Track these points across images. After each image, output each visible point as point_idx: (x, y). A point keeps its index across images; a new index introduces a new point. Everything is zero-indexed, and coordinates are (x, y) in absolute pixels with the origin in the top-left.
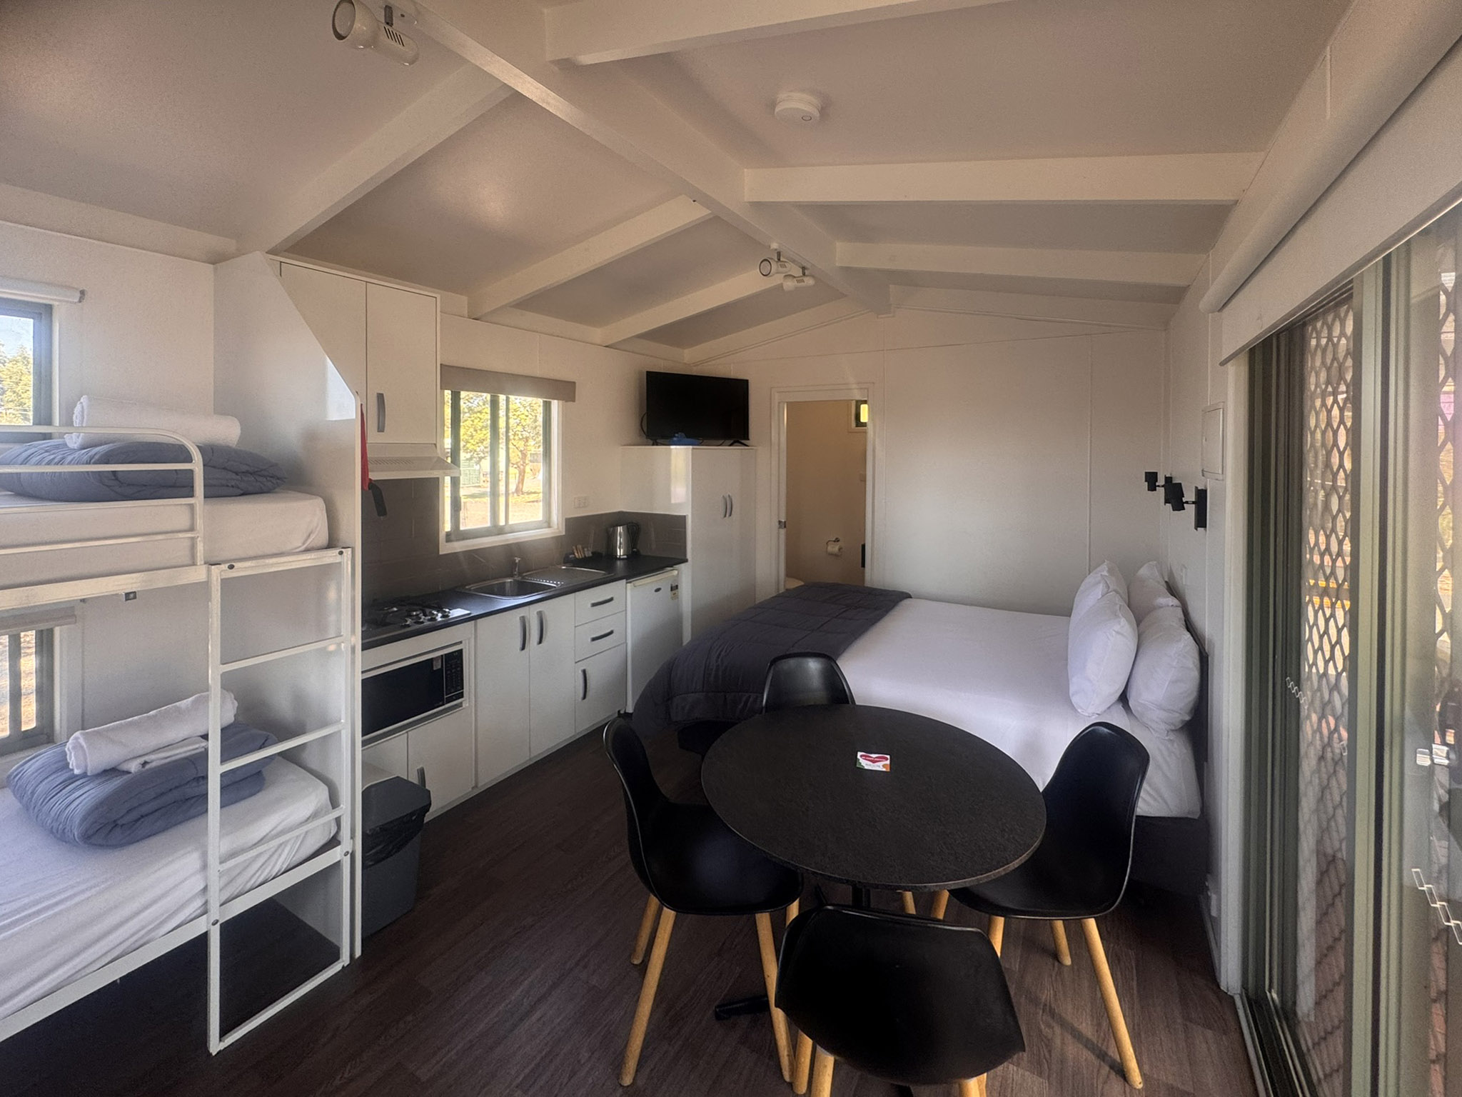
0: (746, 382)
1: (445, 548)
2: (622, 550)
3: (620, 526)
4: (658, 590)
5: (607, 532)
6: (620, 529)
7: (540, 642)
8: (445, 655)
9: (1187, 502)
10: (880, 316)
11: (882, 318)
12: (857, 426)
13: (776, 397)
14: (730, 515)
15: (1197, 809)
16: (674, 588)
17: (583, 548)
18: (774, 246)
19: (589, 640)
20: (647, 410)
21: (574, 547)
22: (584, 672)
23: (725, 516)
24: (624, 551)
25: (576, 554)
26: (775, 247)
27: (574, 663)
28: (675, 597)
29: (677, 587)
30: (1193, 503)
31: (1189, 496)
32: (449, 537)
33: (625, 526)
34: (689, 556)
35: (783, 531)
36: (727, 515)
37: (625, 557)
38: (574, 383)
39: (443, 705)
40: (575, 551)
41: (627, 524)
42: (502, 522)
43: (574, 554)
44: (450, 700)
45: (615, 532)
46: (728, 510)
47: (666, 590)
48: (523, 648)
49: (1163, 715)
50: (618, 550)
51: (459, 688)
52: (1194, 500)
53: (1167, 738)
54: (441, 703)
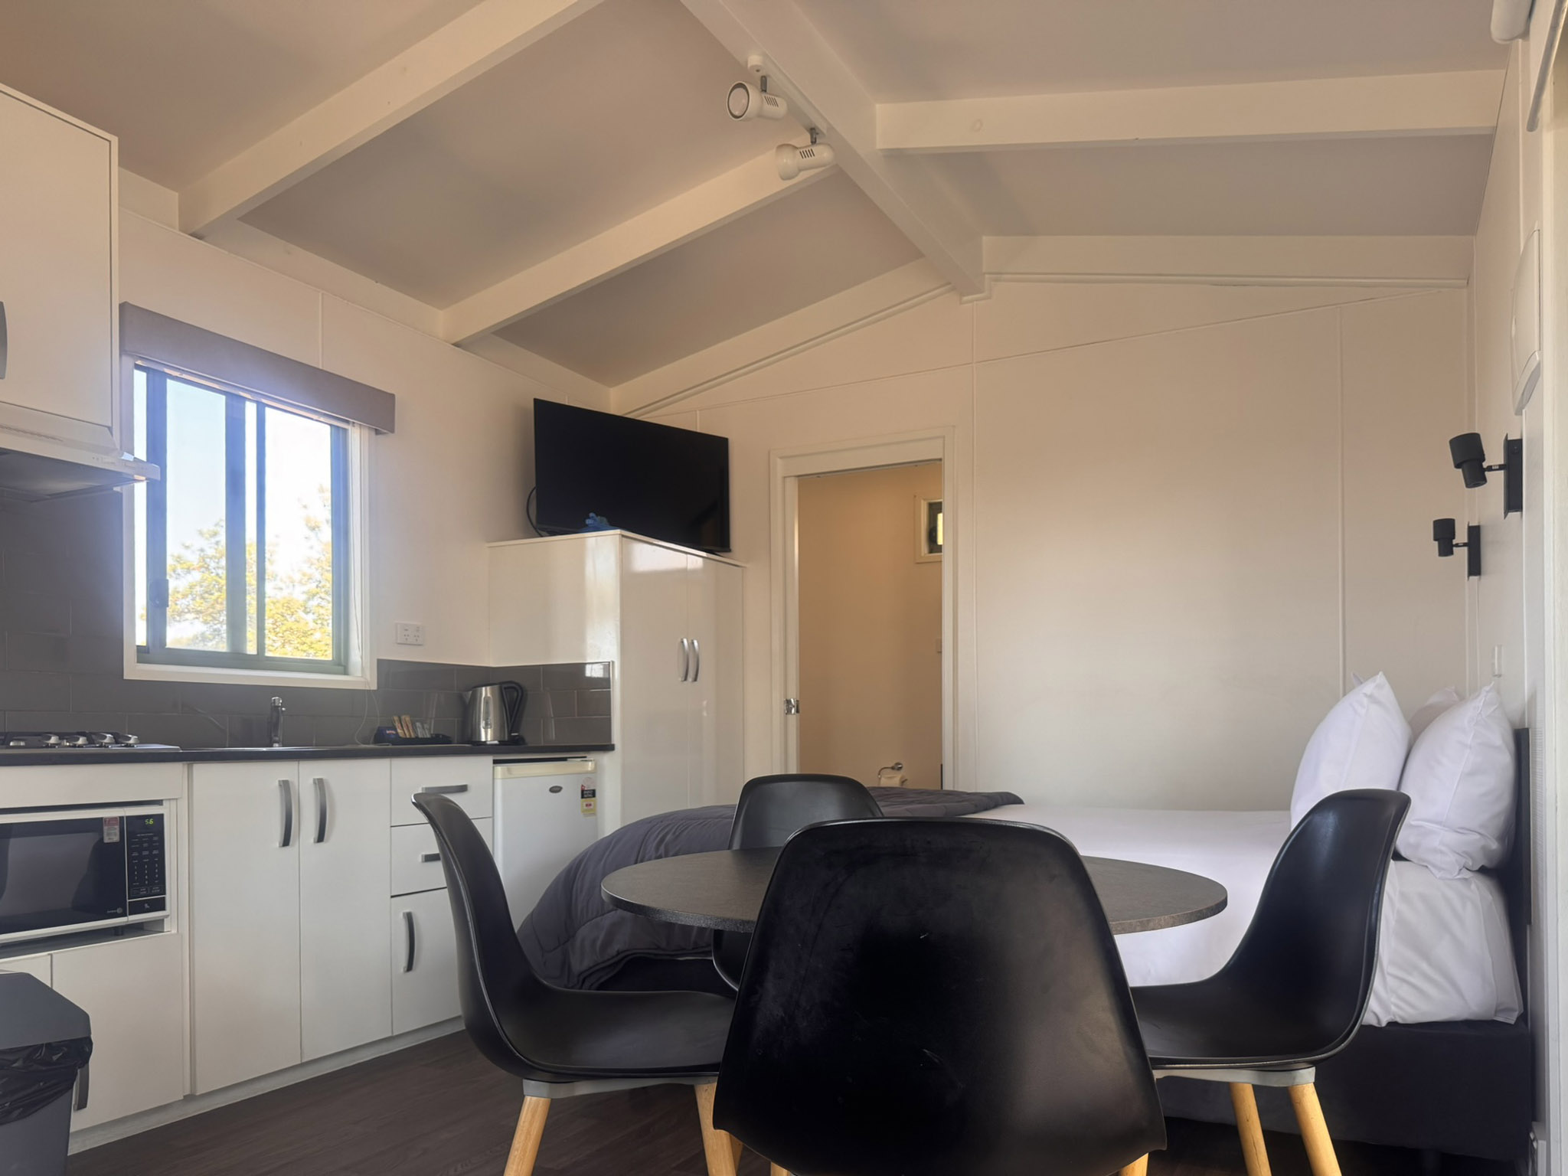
0: (724, 442)
1: (134, 670)
2: (489, 731)
3: (486, 685)
4: (555, 790)
5: (461, 697)
6: (486, 692)
7: (321, 838)
8: (128, 817)
9: (1490, 469)
10: (965, 298)
11: (967, 302)
12: (931, 551)
13: (780, 468)
14: (695, 679)
15: (1515, 1002)
16: (588, 794)
17: (413, 724)
18: (754, 60)
19: (420, 859)
20: (537, 484)
21: (396, 718)
22: (409, 918)
23: (686, 679)
24: (494, 733)
25: (399, 731)
26: (755, 63)
27: (389, 897)
28: (590, 810)
29: (593, 793)
30: (1501, 467)
31: (1494, 455)
32: (144, 654)
33: (496, 687)
34: (616, 738)
35: (793, 718)
36: (690, 679)
37: (496, 742)
38: (392, 396)
39: (124, 915)
40: (397, 724)
41: (501, 684)
42: (251, 649)
43: (395, 729)
44: (137, 909)
45: (475, 699)
46: (691, 670)
47: (571, 792)
48: (286, 842)
49: (1451, 838)
50: (483, 731)
51: (156, 889)
52: (1502, 462)
53: (1458, 877)
54: (119, 911)
